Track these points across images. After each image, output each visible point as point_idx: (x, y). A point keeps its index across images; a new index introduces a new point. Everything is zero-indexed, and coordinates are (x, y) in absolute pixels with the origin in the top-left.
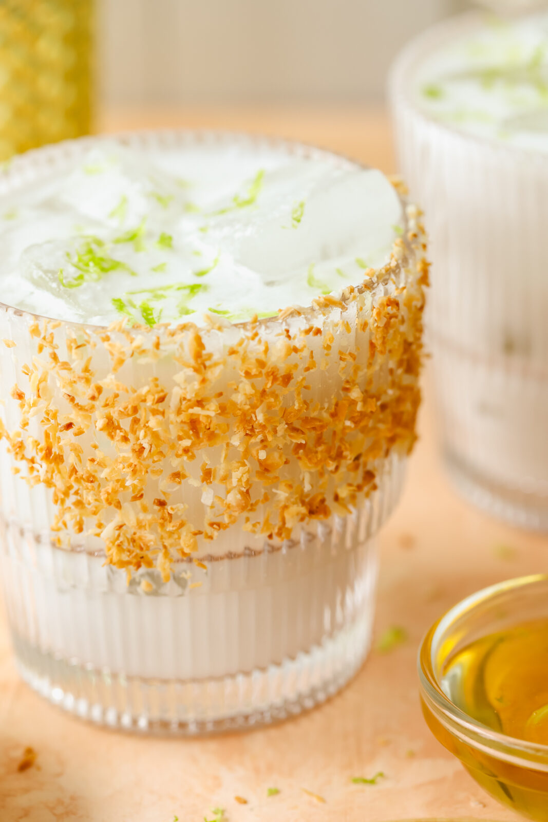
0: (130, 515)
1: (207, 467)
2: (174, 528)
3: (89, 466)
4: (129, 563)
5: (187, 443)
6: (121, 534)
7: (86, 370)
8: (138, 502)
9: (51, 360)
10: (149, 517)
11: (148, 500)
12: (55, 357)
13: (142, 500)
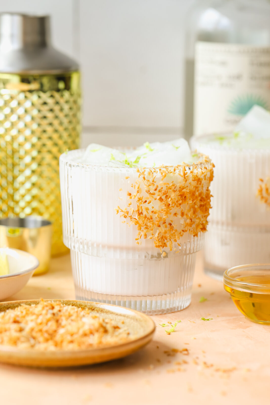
0: (162, 229)
1: (183, 211)
2: (175, 232)
3: (151, 214)
4: (161, 246)
5: (181, 202)
6: (159, 236)
7: (153, 181)
8: (164, 225)
9: (143, 179)
10: (167, 229)
11: (167, 224)
12: (144, 178)
13: (165, 224)
